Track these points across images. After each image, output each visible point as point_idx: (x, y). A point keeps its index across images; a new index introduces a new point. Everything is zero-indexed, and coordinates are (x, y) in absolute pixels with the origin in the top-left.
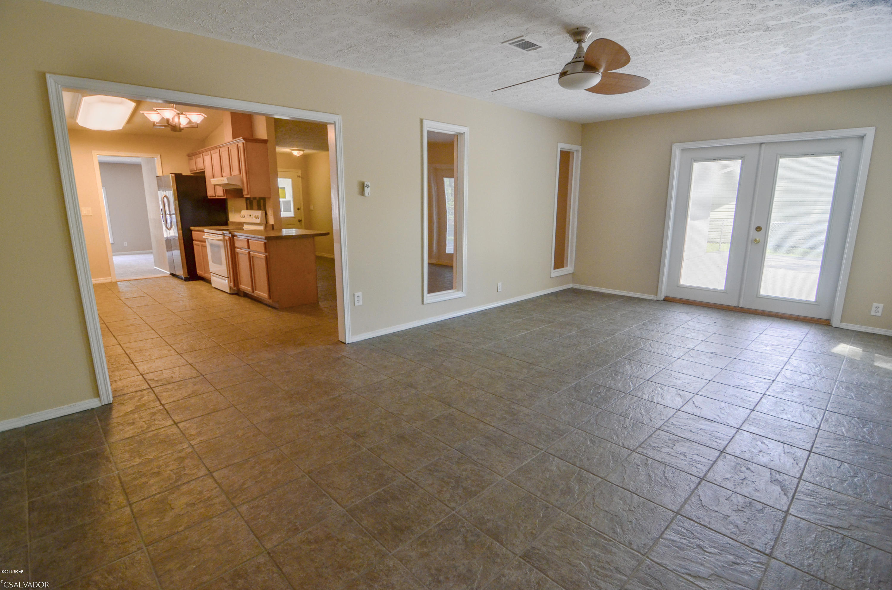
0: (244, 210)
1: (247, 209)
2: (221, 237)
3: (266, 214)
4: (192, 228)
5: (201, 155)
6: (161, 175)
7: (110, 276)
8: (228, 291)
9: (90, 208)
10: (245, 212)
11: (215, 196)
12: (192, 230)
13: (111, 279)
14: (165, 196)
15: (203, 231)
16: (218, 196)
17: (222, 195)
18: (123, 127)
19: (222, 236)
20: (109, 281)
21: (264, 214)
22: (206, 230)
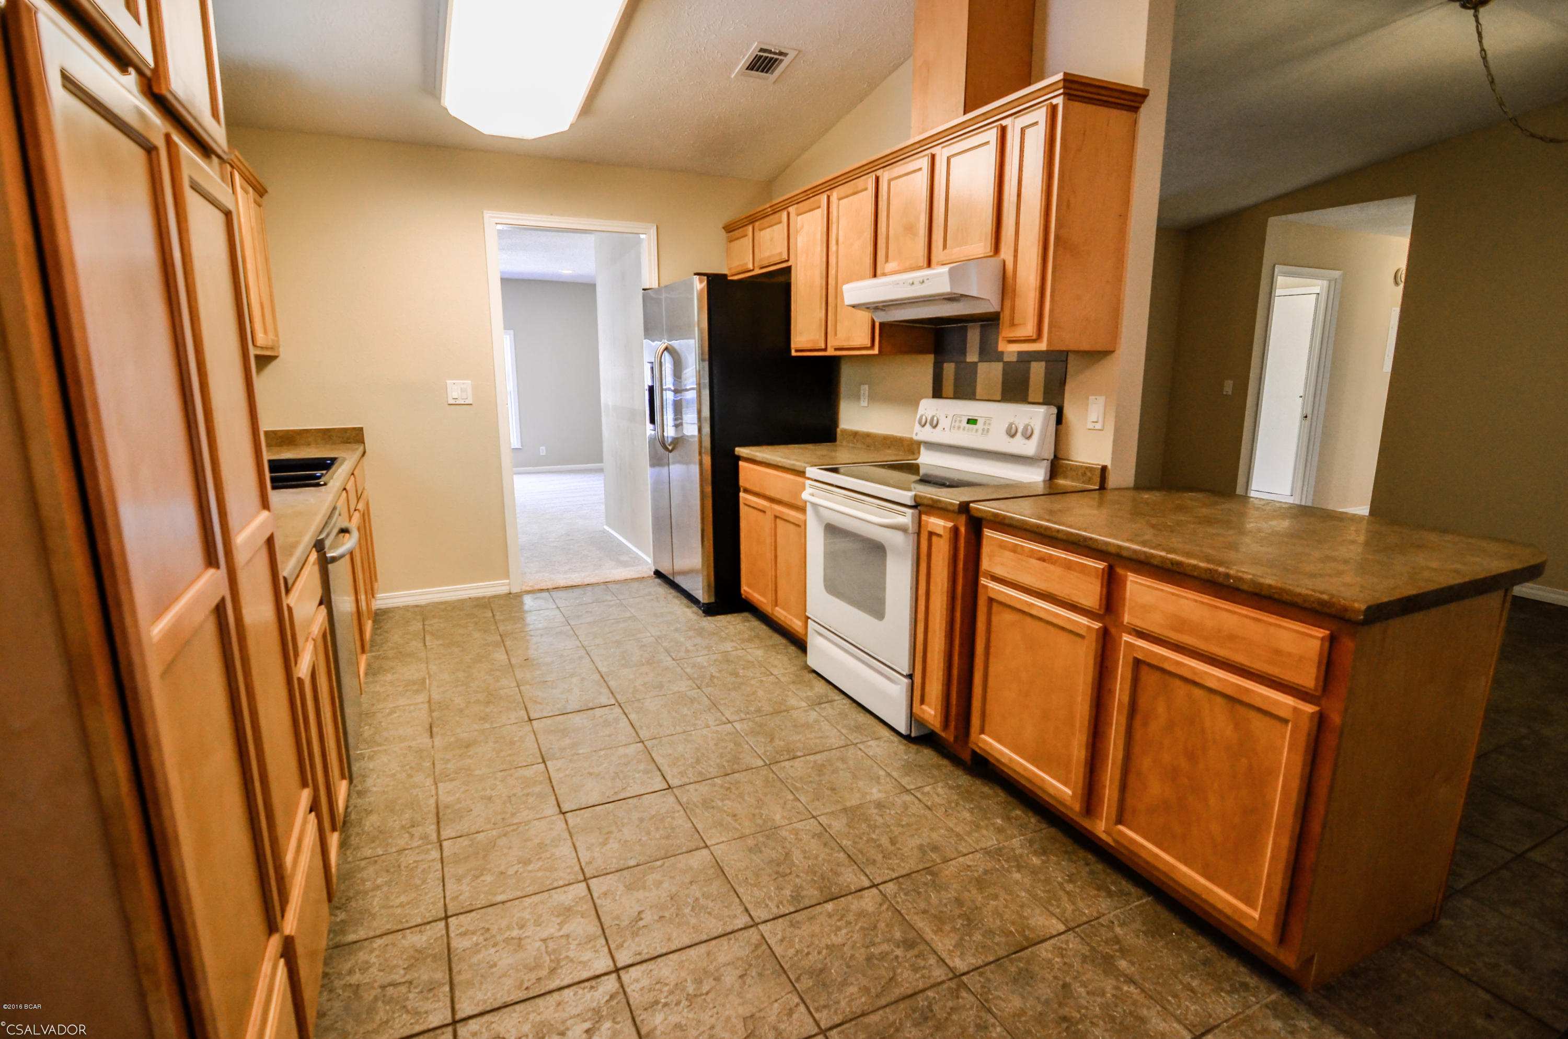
0: (926, 397)
1: (937, 393)
2: (904, 514)
3: (1060, 418)
4: (741, 451)
5: (785, 214)
6: (655, 285)
7: (507, 576)
8: (902, 726)
9: (470, 382)
10: (929, 407)
11: (825, 350)
12: (738, 458)
13: (509, 584)
14: (666, 349)
15: (801, 473)
16: (836, 349)
17: (868, 343)
18: (571, 125)
19: (909, 511)
20: (503, 590)
21: (1053, 419)
22: (812, 472)
